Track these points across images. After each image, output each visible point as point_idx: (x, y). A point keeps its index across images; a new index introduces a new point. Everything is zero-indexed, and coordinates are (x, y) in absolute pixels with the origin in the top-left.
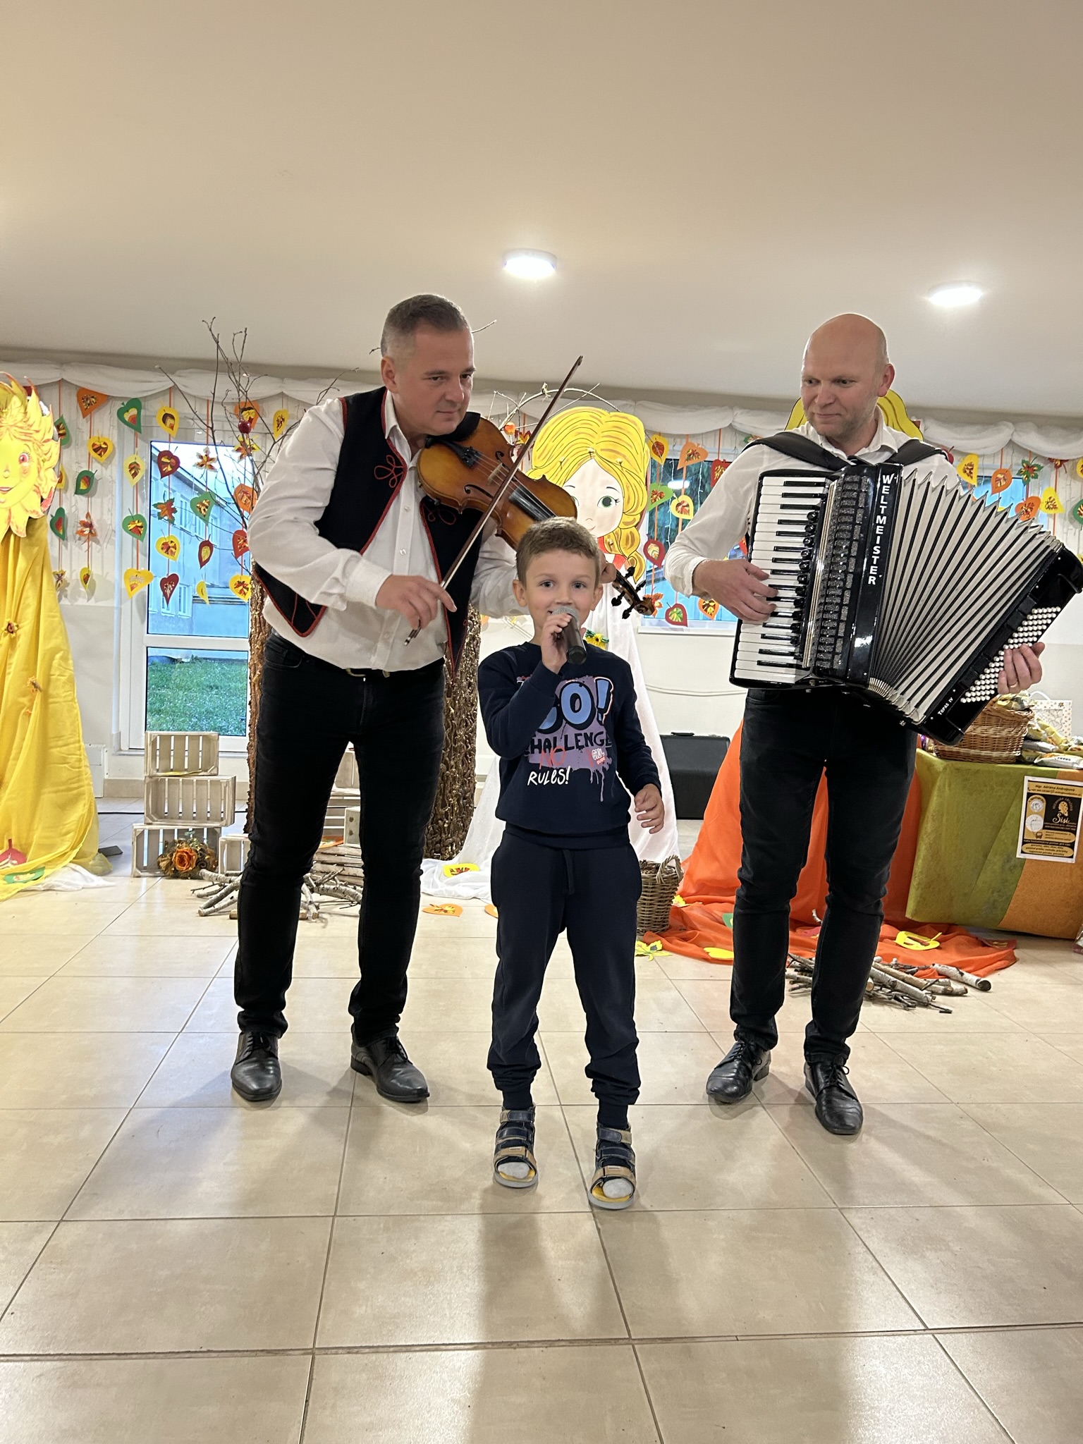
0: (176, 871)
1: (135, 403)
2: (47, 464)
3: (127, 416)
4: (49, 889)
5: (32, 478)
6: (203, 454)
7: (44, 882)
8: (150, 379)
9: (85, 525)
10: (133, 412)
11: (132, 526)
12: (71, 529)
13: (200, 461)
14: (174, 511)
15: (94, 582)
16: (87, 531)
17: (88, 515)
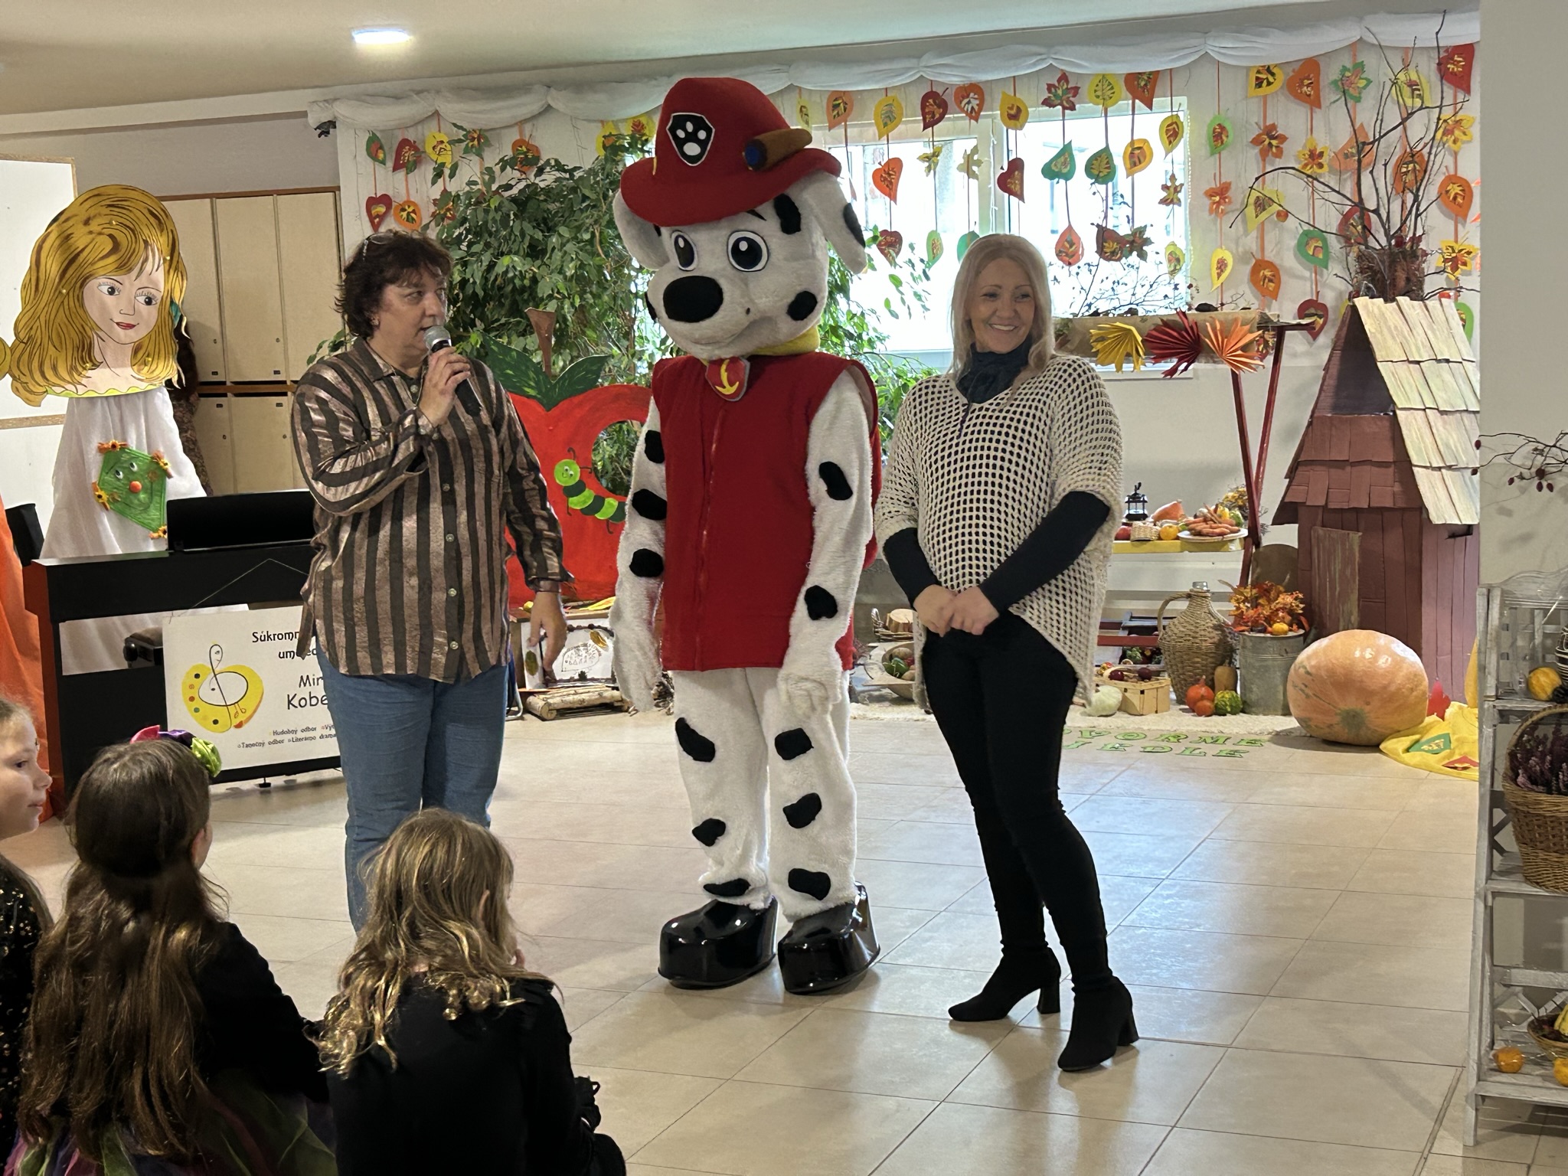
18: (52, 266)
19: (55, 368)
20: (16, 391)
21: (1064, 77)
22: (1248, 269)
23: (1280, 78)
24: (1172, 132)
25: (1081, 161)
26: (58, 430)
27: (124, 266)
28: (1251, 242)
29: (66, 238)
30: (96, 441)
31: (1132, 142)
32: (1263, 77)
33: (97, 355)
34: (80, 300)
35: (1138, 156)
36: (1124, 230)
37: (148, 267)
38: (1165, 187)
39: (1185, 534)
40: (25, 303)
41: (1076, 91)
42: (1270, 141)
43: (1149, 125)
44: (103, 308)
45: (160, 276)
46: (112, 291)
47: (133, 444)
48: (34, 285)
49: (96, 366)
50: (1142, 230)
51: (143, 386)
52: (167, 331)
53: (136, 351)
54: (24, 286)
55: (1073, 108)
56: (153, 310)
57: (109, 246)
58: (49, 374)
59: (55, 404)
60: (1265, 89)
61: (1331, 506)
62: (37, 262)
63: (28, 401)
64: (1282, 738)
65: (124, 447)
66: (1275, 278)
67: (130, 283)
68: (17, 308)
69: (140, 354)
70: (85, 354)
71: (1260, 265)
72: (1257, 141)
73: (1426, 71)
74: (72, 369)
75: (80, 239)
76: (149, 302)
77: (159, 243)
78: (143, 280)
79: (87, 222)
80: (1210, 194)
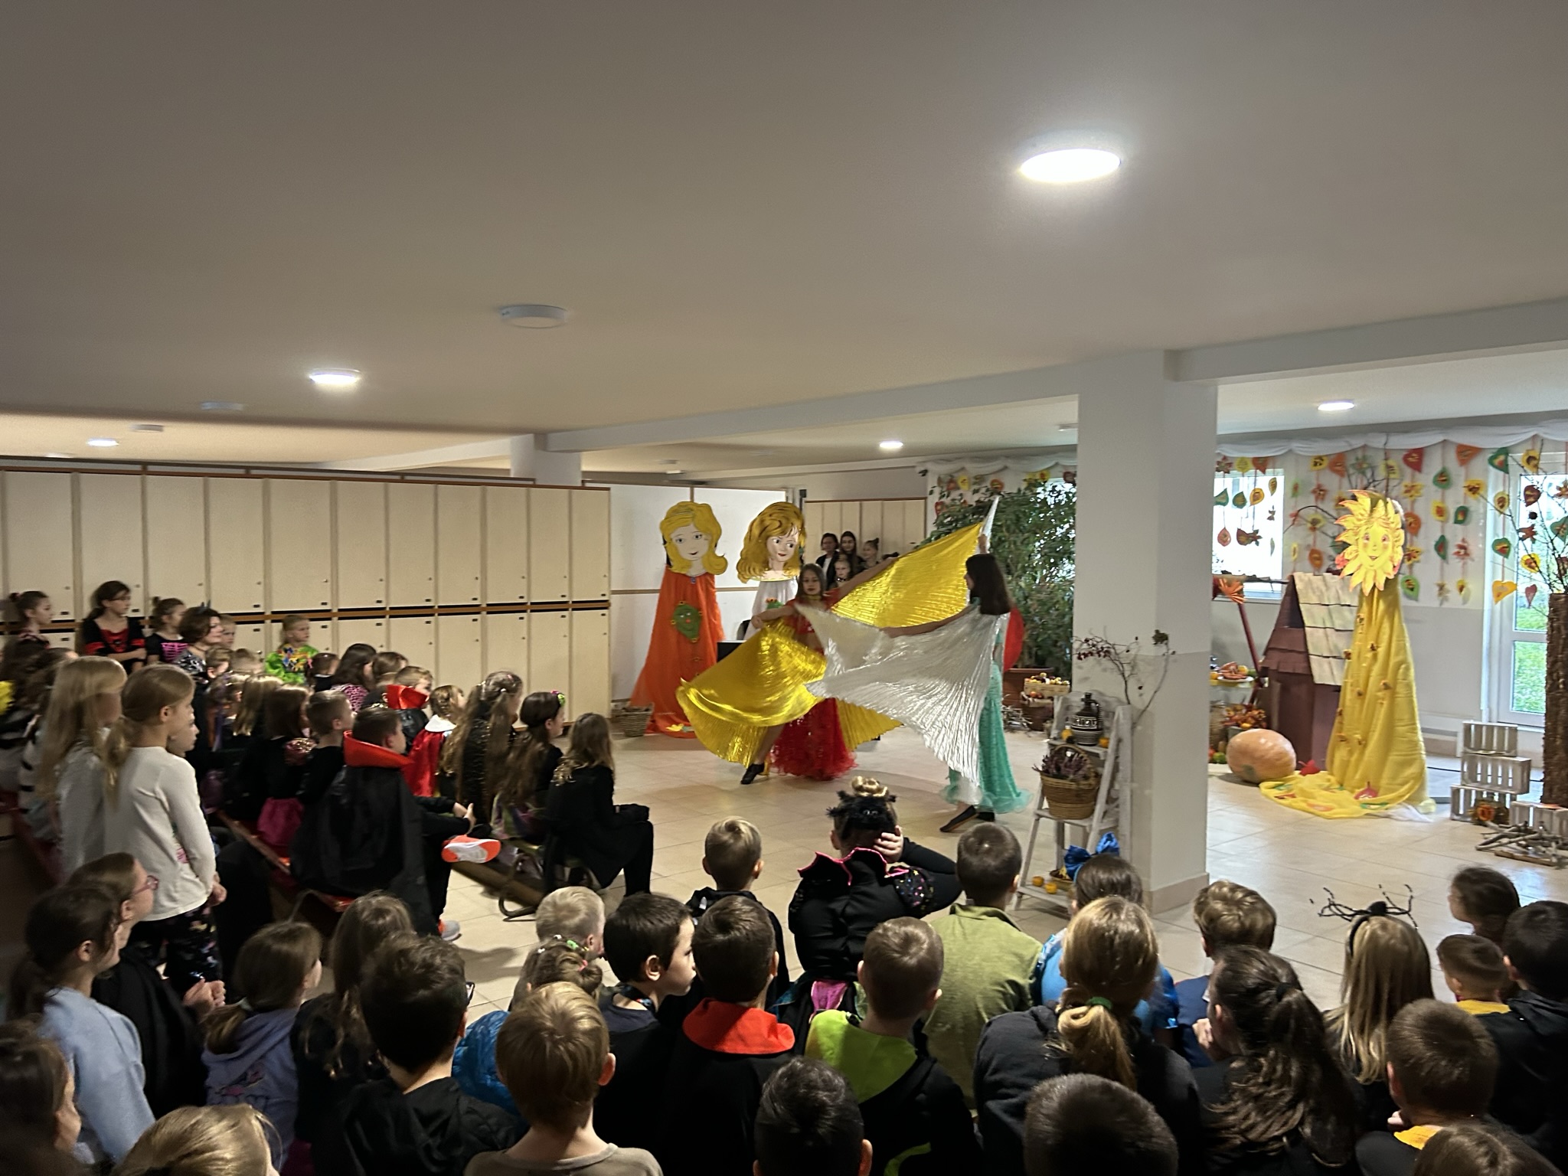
0: (1479, 820)
1: (1505, 451)
2: (1397, 544)
3: (1496, 462)
4: (1388, 817)
5: (1389, 552)
6: (1562, 486)
7: (1382, 811)
8: (1519, 431)
9: (1461, 547)
10: (1502, 458)
11: (1499, 547)
12: (1452, 549)
13: (1559, 492)
14: (1535, 533)
15: (1468, 590)
16: (1462, 551)
17: (1463, 540)
18: (756, 532)
19: (754, 569)
20: (739, 577)
21: (1225, 458)
22: (1307, 553)
23: (1326, 463)
24: (1273, 485)
25: (1231, 497)
26: (756, 592)
27: (783, 533)
28: (1310, 541)
29: (762, 521)
30: (765, 598)
31: (1254, 490)
32: (1318, 461)
33: (770, 565)
34: (766, 544)
35: (1257, 496)
36: (1249, 531)
37: (792, 533)
38: (1270, 512)
39: (1220, 678)
40: (745, 545)
41: (1230, 465)
42: (1320, 492)
43: (1263, 482)
44: (774, 547)
45: (796, 537)
46: (778, 542)
47: (779, 601)
48: (749, 538)
49: (769, 569)
50: (1257, 532)
51: (786, 578)
52: (798, 558)
53: (785, 565)
54: (745, 539)
55: (1228, 472)
56: (793, 549)
57: (778, 524)
58: (752, 572)
59: (754, 583)
60: (1318, 467)
61: (1281, 670)
62: (751, 530)
63: (743, 582)
64: (1225, 777)
65: (776, 601)
66: (1320, 559)
67: (785, 539)
68: (742, 547)
69: (786, 566)
70: (766, 565)
71: (1313, 552)
72: (1314, 492)
73: (1396, 461)
74: (761, 571)
75: (767, 522)
76: (791, 546)
77: (797, 524)
78: (789, 539)
79: (770, 515)
80: (1292, 516)
